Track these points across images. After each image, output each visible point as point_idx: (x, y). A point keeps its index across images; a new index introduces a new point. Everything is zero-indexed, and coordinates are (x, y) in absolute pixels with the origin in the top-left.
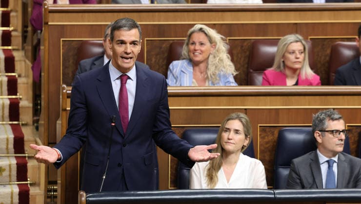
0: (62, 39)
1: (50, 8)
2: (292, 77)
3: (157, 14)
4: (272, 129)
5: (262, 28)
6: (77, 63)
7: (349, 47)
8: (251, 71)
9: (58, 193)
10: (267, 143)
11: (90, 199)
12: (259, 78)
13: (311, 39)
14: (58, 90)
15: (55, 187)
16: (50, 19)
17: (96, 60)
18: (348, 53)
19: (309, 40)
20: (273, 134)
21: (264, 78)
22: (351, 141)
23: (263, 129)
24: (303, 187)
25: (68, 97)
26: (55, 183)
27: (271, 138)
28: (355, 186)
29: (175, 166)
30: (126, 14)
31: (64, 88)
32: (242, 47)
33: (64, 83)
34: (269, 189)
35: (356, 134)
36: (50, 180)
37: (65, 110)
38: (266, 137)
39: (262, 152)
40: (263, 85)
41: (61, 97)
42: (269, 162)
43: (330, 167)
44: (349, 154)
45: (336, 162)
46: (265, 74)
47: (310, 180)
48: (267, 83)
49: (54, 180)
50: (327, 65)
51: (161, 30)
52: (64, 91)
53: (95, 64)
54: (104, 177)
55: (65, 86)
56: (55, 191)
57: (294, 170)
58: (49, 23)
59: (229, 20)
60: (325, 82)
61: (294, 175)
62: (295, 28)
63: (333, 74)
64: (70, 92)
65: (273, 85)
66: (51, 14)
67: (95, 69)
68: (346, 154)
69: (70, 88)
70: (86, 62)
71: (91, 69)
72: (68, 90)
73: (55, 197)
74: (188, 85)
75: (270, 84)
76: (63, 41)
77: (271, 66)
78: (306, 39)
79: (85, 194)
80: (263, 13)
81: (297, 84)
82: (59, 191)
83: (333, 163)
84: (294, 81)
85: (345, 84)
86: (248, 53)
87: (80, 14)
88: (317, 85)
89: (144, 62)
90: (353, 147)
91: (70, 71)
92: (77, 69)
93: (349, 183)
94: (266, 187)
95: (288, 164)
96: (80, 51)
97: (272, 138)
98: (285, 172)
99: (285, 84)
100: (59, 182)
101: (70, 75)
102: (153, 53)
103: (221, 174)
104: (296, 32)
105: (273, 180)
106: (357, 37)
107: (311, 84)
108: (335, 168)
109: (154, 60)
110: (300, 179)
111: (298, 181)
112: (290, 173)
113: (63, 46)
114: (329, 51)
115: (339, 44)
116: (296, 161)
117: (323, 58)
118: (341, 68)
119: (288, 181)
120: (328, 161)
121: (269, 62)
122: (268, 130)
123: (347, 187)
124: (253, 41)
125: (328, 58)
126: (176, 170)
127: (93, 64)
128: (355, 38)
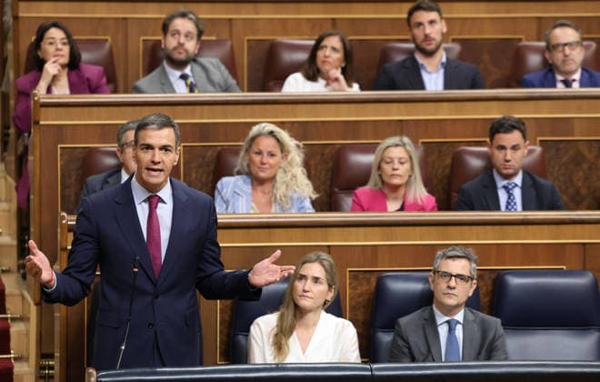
0: (59, 146)
1: (42, 100)
2: (396, 199)
3: (198, 108)
4: (367, 275)
5: (352, 128)
6: (82, 181)
7: (478, 155)
8: (336, 190)
9: (56, 372)
10: (360, 295)
11: (103, 379)
12: (348, 201)
13: (423, 143)
14: (55, 220)
15: (51, 363)
16: (42, 116)
17: (110, 176)
18: (476, 163)
19: (420, 144)
20: (368, 281)
21: (354, 201)
22: (482, 292)
23: (355, 275)
24: (413, 360)
25: (69, 230)
26: (51, 356)
27: (365, 288)
28: (489, 358)
29: (226, 330)
30: (154, 108)
31: (63, 218)
32: (323, 155)
33: (63, 210)
34: (363, 362)
35: (489, 282)
36: (43, 352)
37: (66, 249)
38: (359, 288)
39: (352, 308)
40: (353, 210)
41: (59, 230)
42: (363, 323)
43: (451, 331)
44: (480, 311)
45: (460, 323)
46: (356, 195)
47: (424, 350)
48: (359, 208)
49: (49, 351)
50: (446, 181)
51: (204, 131)
52: (64, 222)
53: (108, 182)
54: (123, 348)
55: (65, 214)
56: (51, 368)
57: (400, 335)
58: (41, 123)
59: (303, 115)
60: (443, 205)
61: (400, 342)
62: (400, 128)
63: (455, 194)
64: (74, 223)
65: (368, 210)
66: (43, 109)
67: (109, 189)
68: (474, 311)
69: (74, 218)
70: (94, 180)
71: (102, 189)
72: (71, 220)
73: (51, 377)
74: (245, 212)
75: (363, 210)
76: (61, 148)
77: (364, 183)
78: (415, 142)
79: (95, 373)
80: (353, 106)
81: (402, 209)
82: (57, 368)
83: (456, 325)
84: (397, 205)
85: (472, 208)
86: (331, 164)
87: (86, 109)
88: (432, 210)
89: (179, 178)
90: (485, 300)
91: (71, 192)
92: (82, 189)
93: (479, 353)
94: (359, 361)
95: (391, 325)
96: (86, 163)
97: (367, 287)
98: (386, 338)
99: (385, 209)
100: (57, 355)
101: (73, 198)
102: (193, 165)
103: (294, 342)
104: (401, 133)
105: (369, 349)
106: (488, 140)
107: (422, 209)
108: (459, 331)
109: (194, 175)
110: (409, 348)
111: (406, 350)
112: (394, 339)
113: (61, 155)
114: (448, 161)
115: (463, 150)
116: (403, 321)
117: (440, 171)
118: (466, 186)
119: (392, 352)
120: (448, 322)
121: (362, 177)
122: (361, 276)
123: (477, 359)
124: (338, 146)
125: (447, 171)
126: (228, 334)
127: (105, 182)
128: (485, 142)
